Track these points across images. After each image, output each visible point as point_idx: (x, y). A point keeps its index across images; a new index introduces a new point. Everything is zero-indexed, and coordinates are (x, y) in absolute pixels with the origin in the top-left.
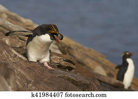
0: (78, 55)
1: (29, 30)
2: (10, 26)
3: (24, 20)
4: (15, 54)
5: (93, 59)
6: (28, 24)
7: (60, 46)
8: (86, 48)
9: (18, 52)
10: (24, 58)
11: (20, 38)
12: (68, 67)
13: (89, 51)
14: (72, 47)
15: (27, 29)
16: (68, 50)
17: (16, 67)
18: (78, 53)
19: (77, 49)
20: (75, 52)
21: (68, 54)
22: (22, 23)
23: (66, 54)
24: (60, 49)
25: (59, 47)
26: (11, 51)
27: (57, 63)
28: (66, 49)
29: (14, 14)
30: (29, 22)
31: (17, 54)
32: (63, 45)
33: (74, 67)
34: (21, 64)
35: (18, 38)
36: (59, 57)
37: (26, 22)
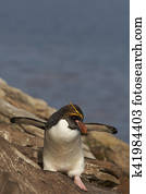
0: (122, 163)
1: (41, 117)
3: (32, 101)
4: (20, 158)
6: (39, 107)
7: (93, 146)
9: (25, 154)
10: (35, 165)
12: (107, 181)
14: (111, 147)
15: (38, 116)
16: (105, 152)
17: (22, 180)
18: (123, 159)
19: (120, 152)
20: (117, 156)
22: (30, 105)
23: (102, 159)
24: (92, 152)
25: (90, 148)
26: (13, 152)
28: (102, 151)
29: (16, 90)
30: (42, 104)
31: (24, 157)
32: (98, 145)
33: (117, 182)
34: (29, 175)
35: (22, 131)
36: (92, 165)
37: (37, 104)
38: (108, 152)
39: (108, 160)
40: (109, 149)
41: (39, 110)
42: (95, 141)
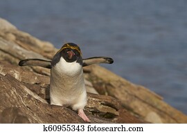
0: (121, 96)
1: (48, 58)
2: (20, 53)
3: (40, 43)
4: (29, 95)
5: (144, 102)
6: (46, 49)
7: (95, 82)
8: (133, 85)
9: (33, 91)
10: (43, 101)
11: (35, 71)
12: (108, 113)
13: (139, 89)
14: (112, 83)
15: (45, 56)
16: (106, 88)
17: (31, 114)
18: (122, 93)
19: (120, 87)
20: (117, 90)
21: (106, 94)
22: (39, 47)
23: (104, 94)
24: (94, 87)
25: (93, 84)
26: (22, 90)
27: (92, 108)
28: (104, 86)
29: (25, 34)
30: (49, 46)
31: (32, 94)
32: (100, 81)
33: (117, 113)
34: (38, 110)
35: (31, 70)
36: (94, 99)
37: (45, 46)
38: (109, 87)
39: (109, 95)
40: (110, 85)
41: (46, 52)
42: (97, 78)
